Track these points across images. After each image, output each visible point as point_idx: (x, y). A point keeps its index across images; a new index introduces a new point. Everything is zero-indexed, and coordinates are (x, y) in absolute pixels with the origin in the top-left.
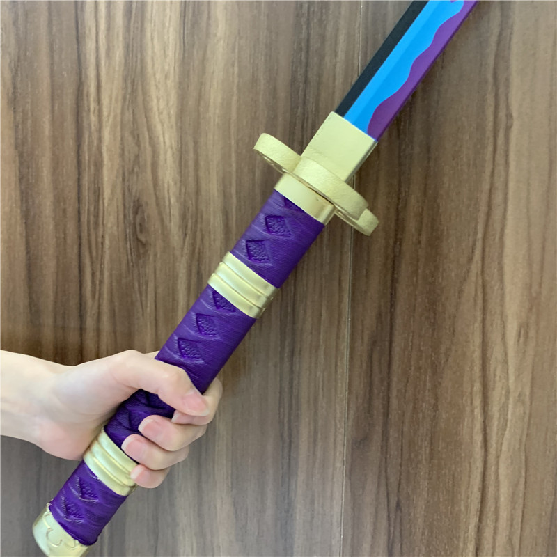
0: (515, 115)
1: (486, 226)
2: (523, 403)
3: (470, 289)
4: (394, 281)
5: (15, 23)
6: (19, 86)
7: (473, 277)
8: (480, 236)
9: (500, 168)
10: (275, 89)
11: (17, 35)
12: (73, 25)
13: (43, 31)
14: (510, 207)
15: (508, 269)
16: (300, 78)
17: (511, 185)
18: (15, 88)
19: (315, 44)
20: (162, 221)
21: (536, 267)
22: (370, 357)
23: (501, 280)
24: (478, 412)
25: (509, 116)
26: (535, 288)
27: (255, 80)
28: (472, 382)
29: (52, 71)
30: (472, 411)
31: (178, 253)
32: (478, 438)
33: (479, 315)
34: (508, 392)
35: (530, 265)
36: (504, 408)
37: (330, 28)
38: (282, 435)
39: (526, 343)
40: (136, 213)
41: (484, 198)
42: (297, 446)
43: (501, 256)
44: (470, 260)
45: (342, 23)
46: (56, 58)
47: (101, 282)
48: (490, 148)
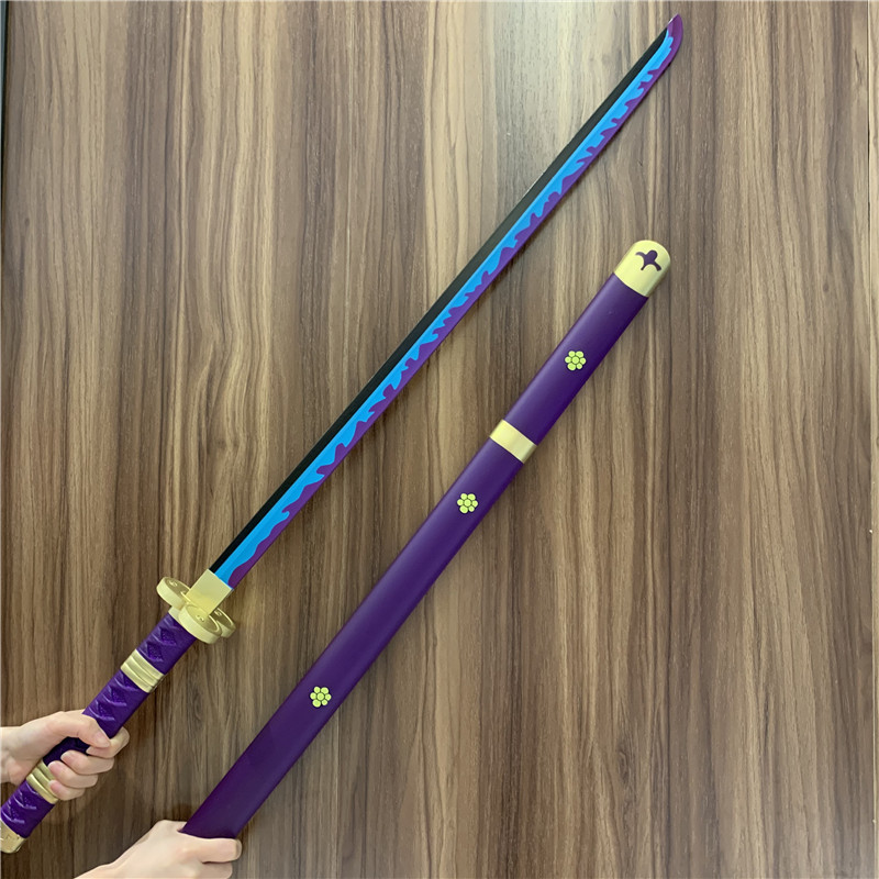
0: (438, 638)
1: (424, 708)
2: (453, 828)
3: (416, 751)
4: (368, 745)
5: (116, 571)
6: (116, 611)
7: (417, 743)
8: (420, 715)
9: (431, 672)
10: (289, 618)
11: (117, 578)
12: (156, 572)
13: (135, 576)
14: (438, 697)
15: (438, 737)
16: (305, 612)
17: (438, 682)
18: (114, 613)
19: (314, 591)
20: (212, 704)
21: (456, 737)
22: (353, 797)
23: (435, 746)
24: (424, 834)
25: (435, 638)
26: (456, 750)
27: (276, 613)
28: (419, 813)
29: (140, 602)
30: (420, 835)
31: (222, 726)
32: (425, 853)
33: (422, 769)
34: (442, 821)
35: (452, 736)
36: (441, 831)
37: (323, 580)
38: (294, 856)
39: (452, 787)
40: (195, 699)
41: (422, 690)
42: (305, 862)
43: (434, 728)
44: (415, 731)
45: (331, 578)
46: (143, 595)
47: (169, 748)
48: (425, 658)
